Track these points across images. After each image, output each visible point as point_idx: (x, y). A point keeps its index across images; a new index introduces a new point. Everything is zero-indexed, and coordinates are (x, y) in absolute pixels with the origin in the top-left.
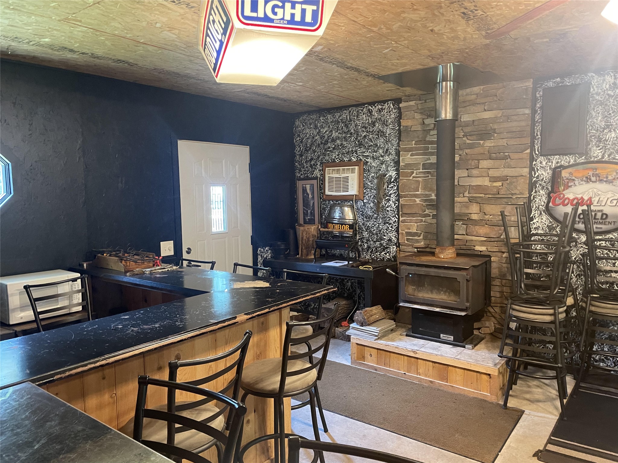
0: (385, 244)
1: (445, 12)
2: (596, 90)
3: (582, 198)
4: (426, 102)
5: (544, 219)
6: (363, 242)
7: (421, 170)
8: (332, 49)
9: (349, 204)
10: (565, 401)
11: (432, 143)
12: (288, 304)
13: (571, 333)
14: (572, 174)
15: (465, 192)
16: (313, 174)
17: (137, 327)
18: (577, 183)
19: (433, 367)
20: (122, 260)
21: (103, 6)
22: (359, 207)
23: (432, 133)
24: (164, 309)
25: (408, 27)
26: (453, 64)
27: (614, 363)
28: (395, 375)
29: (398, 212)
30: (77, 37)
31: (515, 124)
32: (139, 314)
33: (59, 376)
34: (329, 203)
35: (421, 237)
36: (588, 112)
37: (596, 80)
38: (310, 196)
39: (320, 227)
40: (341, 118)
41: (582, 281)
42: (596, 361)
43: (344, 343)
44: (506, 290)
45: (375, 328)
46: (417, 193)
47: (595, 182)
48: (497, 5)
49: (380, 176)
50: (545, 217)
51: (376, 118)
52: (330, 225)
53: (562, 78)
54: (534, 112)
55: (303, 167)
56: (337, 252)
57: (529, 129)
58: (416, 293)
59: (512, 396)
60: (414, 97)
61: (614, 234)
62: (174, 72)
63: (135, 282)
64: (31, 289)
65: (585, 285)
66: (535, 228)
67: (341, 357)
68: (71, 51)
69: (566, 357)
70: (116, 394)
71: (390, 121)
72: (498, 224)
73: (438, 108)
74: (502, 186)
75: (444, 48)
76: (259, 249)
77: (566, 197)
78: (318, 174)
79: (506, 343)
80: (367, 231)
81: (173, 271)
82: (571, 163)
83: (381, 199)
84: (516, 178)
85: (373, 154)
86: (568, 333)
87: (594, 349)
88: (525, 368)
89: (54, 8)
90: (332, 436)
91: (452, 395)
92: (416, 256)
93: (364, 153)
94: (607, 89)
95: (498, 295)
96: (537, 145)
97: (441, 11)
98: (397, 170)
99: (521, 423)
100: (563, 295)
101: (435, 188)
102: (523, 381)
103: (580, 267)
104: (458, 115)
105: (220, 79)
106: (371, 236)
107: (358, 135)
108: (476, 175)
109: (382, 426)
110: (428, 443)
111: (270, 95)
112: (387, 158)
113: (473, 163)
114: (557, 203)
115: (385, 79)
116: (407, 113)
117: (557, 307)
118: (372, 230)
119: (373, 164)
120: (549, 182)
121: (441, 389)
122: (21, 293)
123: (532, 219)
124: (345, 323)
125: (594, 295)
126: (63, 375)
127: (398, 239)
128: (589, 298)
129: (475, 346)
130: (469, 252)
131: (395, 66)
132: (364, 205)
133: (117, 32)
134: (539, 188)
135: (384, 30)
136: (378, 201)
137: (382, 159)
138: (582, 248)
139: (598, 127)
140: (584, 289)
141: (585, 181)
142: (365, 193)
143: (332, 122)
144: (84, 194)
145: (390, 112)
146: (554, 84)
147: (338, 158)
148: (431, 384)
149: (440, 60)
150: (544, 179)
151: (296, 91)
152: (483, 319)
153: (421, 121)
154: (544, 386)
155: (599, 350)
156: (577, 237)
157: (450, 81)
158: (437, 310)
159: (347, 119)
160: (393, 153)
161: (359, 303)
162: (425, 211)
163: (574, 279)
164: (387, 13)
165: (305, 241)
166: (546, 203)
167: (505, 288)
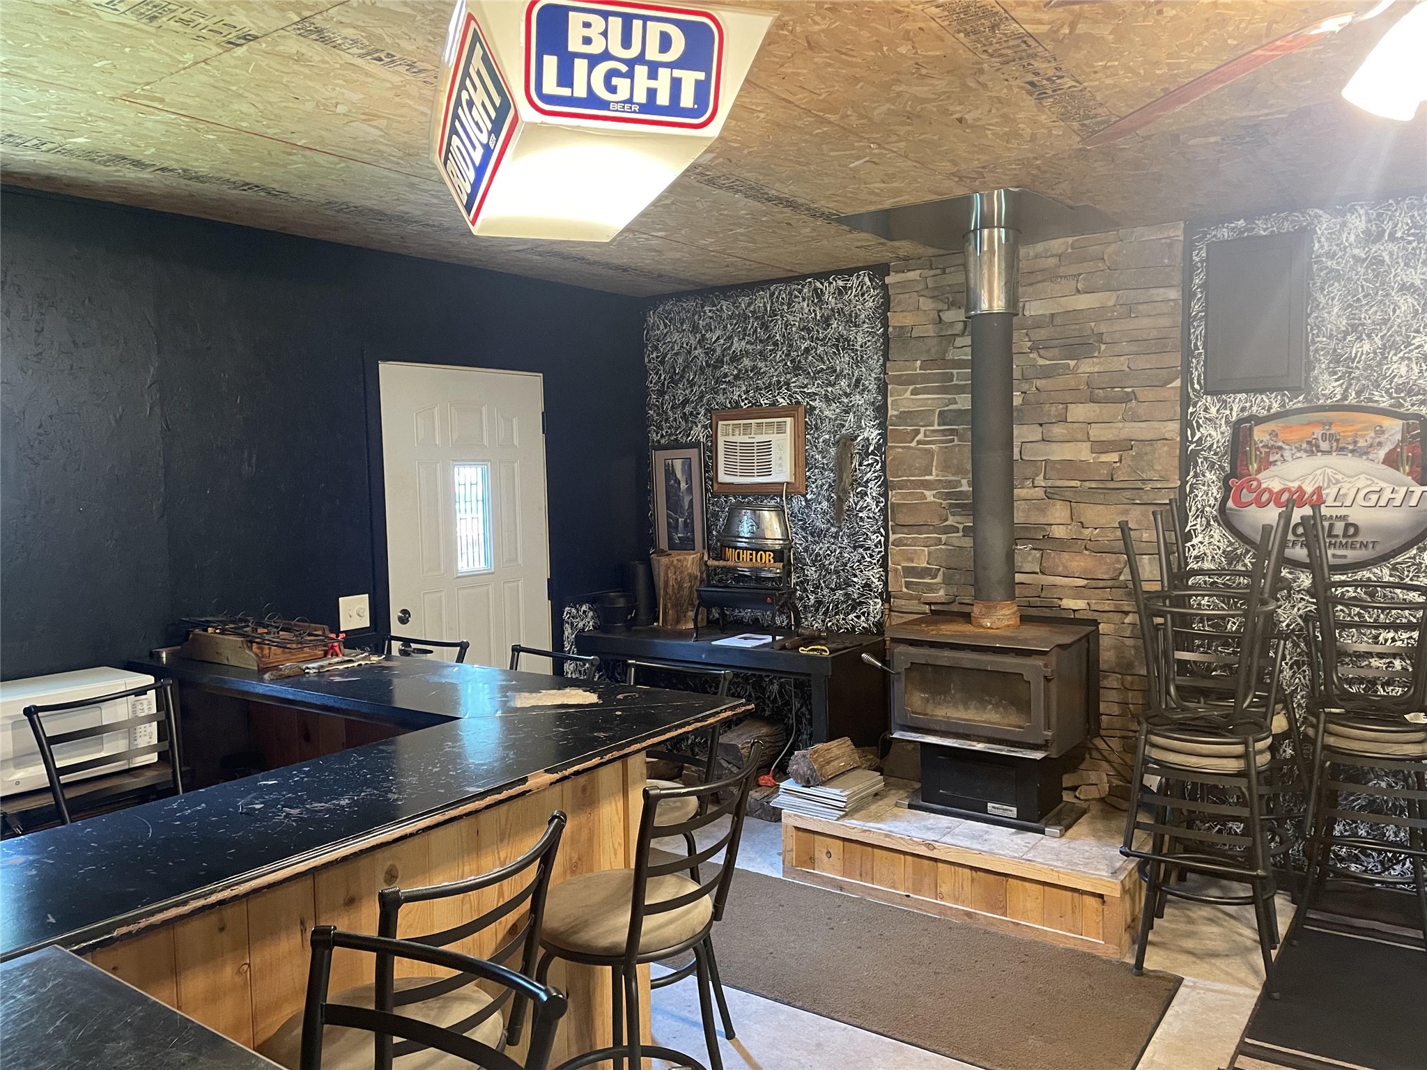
0: (856, 596)
1: (990, 80)
2: (1326, 248)
3: (1300, 488)
4: (944, 273)
5: (1217, 537)
6: (805, 590)
7: (936, 427)
8: (734, 160)
9: (773, 503)
10: (1274, 953)
11: (959, 364)
12: (644, 744)
13: (1284, 796)
14: (1277, 435)
15: (1038, 475)
16: (688, 436)
17: (297, 807)
18: (1287, 454)
19: (973, 880)
20: (252, 642)
21: (216, 68)
22: (796, 510)
23: (959, 342)
24: (358, 761)
25: (908, 112)
26: (1007, 192)
27: (1382, 862)
28: (885, 901)
29: (886, 520)
30: (154, 135)
31: (1146, 322)
32: (300, 773)
33: (124, 930)
34: (726, 502)
35: (939, 579)
36: (1310, 295)
37: (1324, 224)
38: (683, 486)
39: (706, 558)
40: (752, 308)
41: (1304, 677)
42: (1342, 860)
43: (766, 826)
44: (1135, 698)
45: (837, 791)
46: (927, 478)
47: (1329, 452)
48: (1105, 67)
49: (843, 441)
50: (1217, 532)
51: (832, 310)
52: (729, 552)
53: (1250, 218)
54: (1188, 295)
55: (667, 421)
56: (747, 614)
57: (1177, 333)
58: (930, 709)
59: (1152, 944)
60: (919, 262)
61: (1375, 570)
62: (371, 210)
63: (283, 696)
64: (40, 714)
65: (1313, 687)
66: (1196, 557)
67: (759, 860)
68: (137, 164)
69: (1272, 852)
70: (249, 965)
71: (863, 316)
72: (1113, 547)
73: (972, 283)
74: (1120, 461)
75: (987, 158)
76: (567, 609)
77: (1264, 486)
78: (701, 435)
79: (1139, 822)
80: (814, 565)
81: (371, 668)
82: (1272, 411)
83: (846, 492)
84: (1151, 445)
85: (827, 391)
86: (1276, 796)
87: (1336, 833)
88: (1182, 878)
89: (102, 70)
90: (743, 1048)
91: (1017, 943)
92: (929, 623)
93: (806, 386)
94: (1351, 245)
95: (1116, 710)
96: (1197, 369)
97: (982, 79)
98: (882, 426)
99: (1176, 1008)
100: (1263, 710)
101: (969, 467)
102: (1177, 909)
103: (1299, 646)
104: (1018, 301)
105: (481, 230)
106: (825, 576)
107: (791, 346)
108: (1061, 438)
109: (858, 1022)
110: (965, 1059)
111: (592, 259)
112: (858, 399)
113: (1054, 410)
114: (1244, 500)
115: (852, 222)
116: (902, 296)
117: (1251, 739)
118: (827, 562)
119: (827, 413)
120: (1226, 453)
121: (992, 931)
122: (16, 725)
123: (1188, 537)
124: (766, 779)
125: (1333, 710)
126: (133, 928)
127: (886, 584)
128: (1322, 717)
129: (1068, 828)
130: (1047, 613)
131: (877, 195)
132: (808, 506)
133: (244, 124)
134: (1202, 465)
135: (854, 120)
136: (839, 497)
137: (846, 401)
138: (1303, 603)
139: (1331, 330)
140: (1310, 697)
141: (1306, 451)
142: (810, 477)
143: (731, 317)
144: (162, 490)
145: (863, 295)
146: (1231, 234)
147: (746, 399)
148: (968, 920)
149: (977, 183)
150: (1215, 446)
151: (649, 250)
152: (1082, 767)
153: (934, 315)
154: (1225, 920)
155: (1346, 834)
156: (1290, 576)
157: (999, 227)
158: (980, 747)
159: (766, 310)
160: (873, 387)
161: (799, 732)
162: (946, 520)
163: (1287, 673)
164: (861, 84)
165: (673, 589)
166: (1219, 500)
167: (1130, 694)
